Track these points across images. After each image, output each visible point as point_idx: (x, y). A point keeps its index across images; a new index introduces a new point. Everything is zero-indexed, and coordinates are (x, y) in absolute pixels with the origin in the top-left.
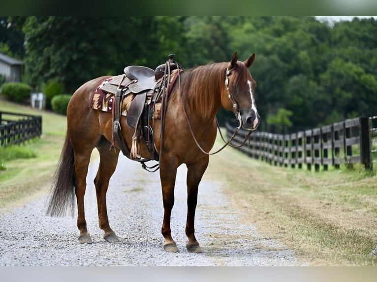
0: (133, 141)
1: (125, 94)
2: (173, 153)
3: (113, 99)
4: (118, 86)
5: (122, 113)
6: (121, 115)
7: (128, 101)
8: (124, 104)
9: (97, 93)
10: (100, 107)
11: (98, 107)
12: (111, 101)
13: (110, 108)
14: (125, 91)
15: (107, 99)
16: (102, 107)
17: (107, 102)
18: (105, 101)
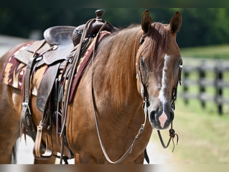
0: (38, 132)
1: (38, 66)
2: (86, 153)
3: (24, 72)
4: (33, 53)
5: (32, 91)
6: (31, 94)
7: (39, 75)
8: (34, 79)
9: (10, 62)
10: (10, 80)
11: (8, 81)
12: (22, 73)
13: (20, 84)
14: (39, 61)
15: (18, 72)
16: (12, 82)
17: (17, 75)
18: (16, 74)
